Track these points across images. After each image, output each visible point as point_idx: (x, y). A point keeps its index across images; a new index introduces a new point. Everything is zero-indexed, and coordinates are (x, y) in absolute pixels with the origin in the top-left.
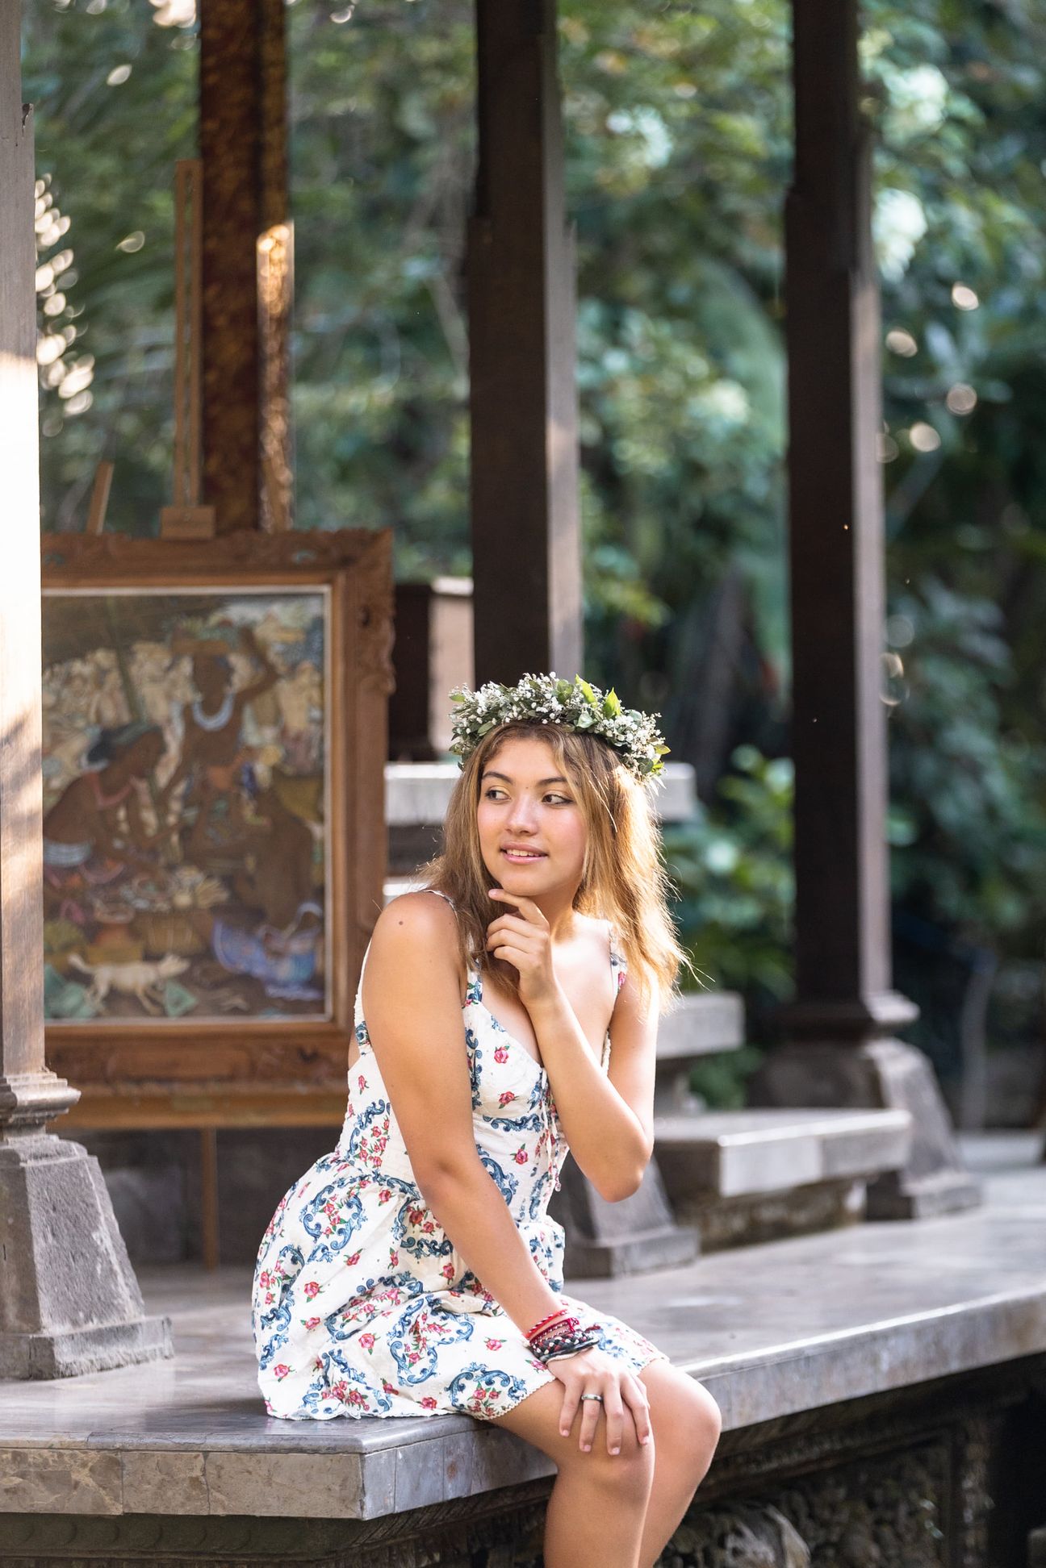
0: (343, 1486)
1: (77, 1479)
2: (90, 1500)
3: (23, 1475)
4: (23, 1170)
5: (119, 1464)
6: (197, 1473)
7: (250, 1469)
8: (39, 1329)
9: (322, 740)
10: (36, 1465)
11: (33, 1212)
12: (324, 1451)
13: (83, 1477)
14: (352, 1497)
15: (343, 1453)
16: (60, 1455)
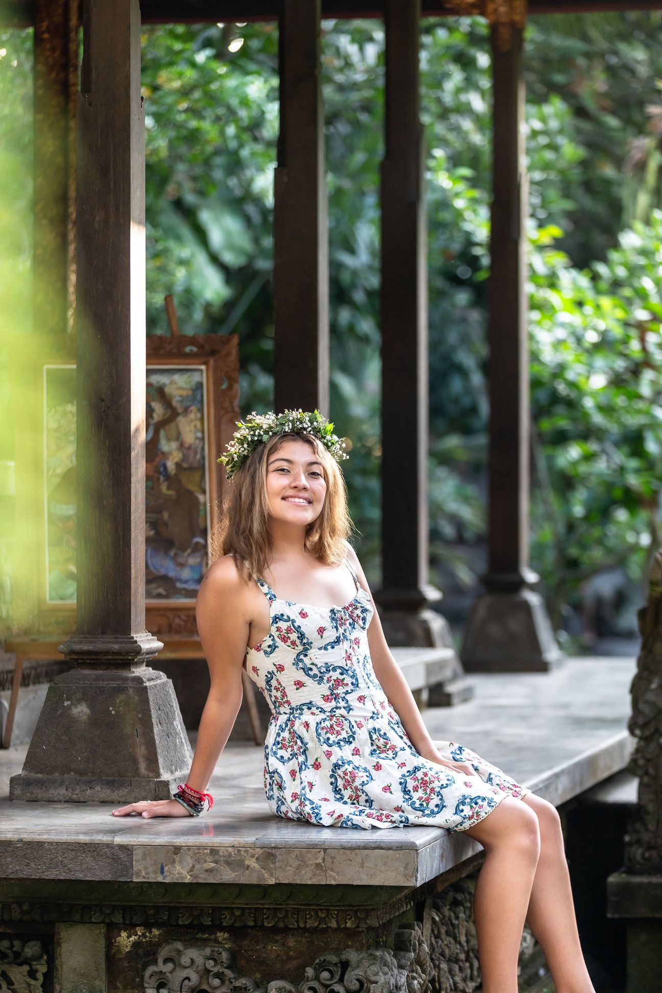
0: (406, 868)
1: (248, 864)
2: (256, 876)
3: (216, 862)
4: (146, 687)
5: (274, 856)
6: (320, 861)
7: (351, 859)
8: (159, 776)
9: (203, 449)
10: (224, 856)
11: (152, 710)
12: (395, 848)
13: (252, 863)
14: (411, 874)
15: (406, 850)
16: (239, 851)
